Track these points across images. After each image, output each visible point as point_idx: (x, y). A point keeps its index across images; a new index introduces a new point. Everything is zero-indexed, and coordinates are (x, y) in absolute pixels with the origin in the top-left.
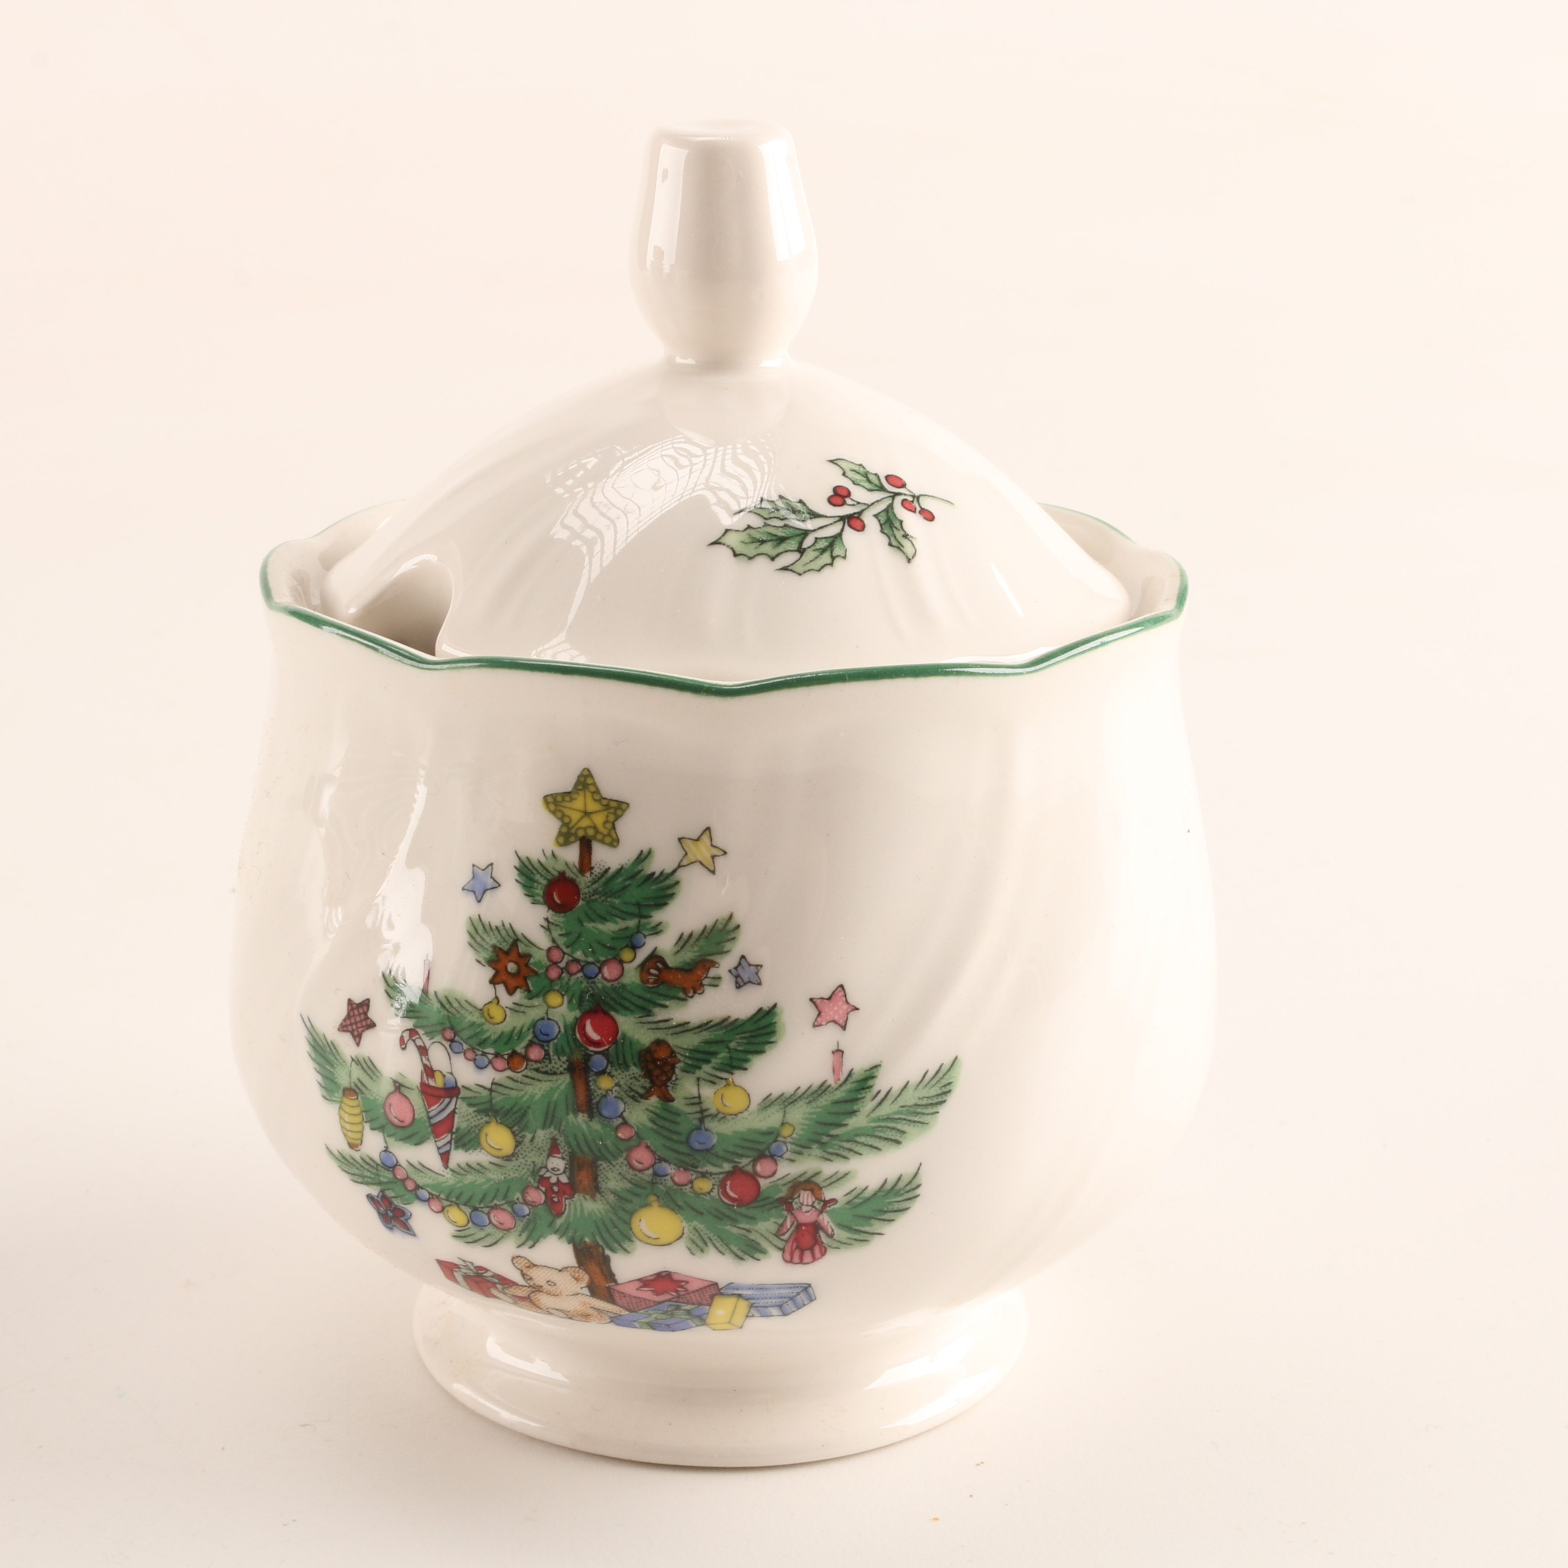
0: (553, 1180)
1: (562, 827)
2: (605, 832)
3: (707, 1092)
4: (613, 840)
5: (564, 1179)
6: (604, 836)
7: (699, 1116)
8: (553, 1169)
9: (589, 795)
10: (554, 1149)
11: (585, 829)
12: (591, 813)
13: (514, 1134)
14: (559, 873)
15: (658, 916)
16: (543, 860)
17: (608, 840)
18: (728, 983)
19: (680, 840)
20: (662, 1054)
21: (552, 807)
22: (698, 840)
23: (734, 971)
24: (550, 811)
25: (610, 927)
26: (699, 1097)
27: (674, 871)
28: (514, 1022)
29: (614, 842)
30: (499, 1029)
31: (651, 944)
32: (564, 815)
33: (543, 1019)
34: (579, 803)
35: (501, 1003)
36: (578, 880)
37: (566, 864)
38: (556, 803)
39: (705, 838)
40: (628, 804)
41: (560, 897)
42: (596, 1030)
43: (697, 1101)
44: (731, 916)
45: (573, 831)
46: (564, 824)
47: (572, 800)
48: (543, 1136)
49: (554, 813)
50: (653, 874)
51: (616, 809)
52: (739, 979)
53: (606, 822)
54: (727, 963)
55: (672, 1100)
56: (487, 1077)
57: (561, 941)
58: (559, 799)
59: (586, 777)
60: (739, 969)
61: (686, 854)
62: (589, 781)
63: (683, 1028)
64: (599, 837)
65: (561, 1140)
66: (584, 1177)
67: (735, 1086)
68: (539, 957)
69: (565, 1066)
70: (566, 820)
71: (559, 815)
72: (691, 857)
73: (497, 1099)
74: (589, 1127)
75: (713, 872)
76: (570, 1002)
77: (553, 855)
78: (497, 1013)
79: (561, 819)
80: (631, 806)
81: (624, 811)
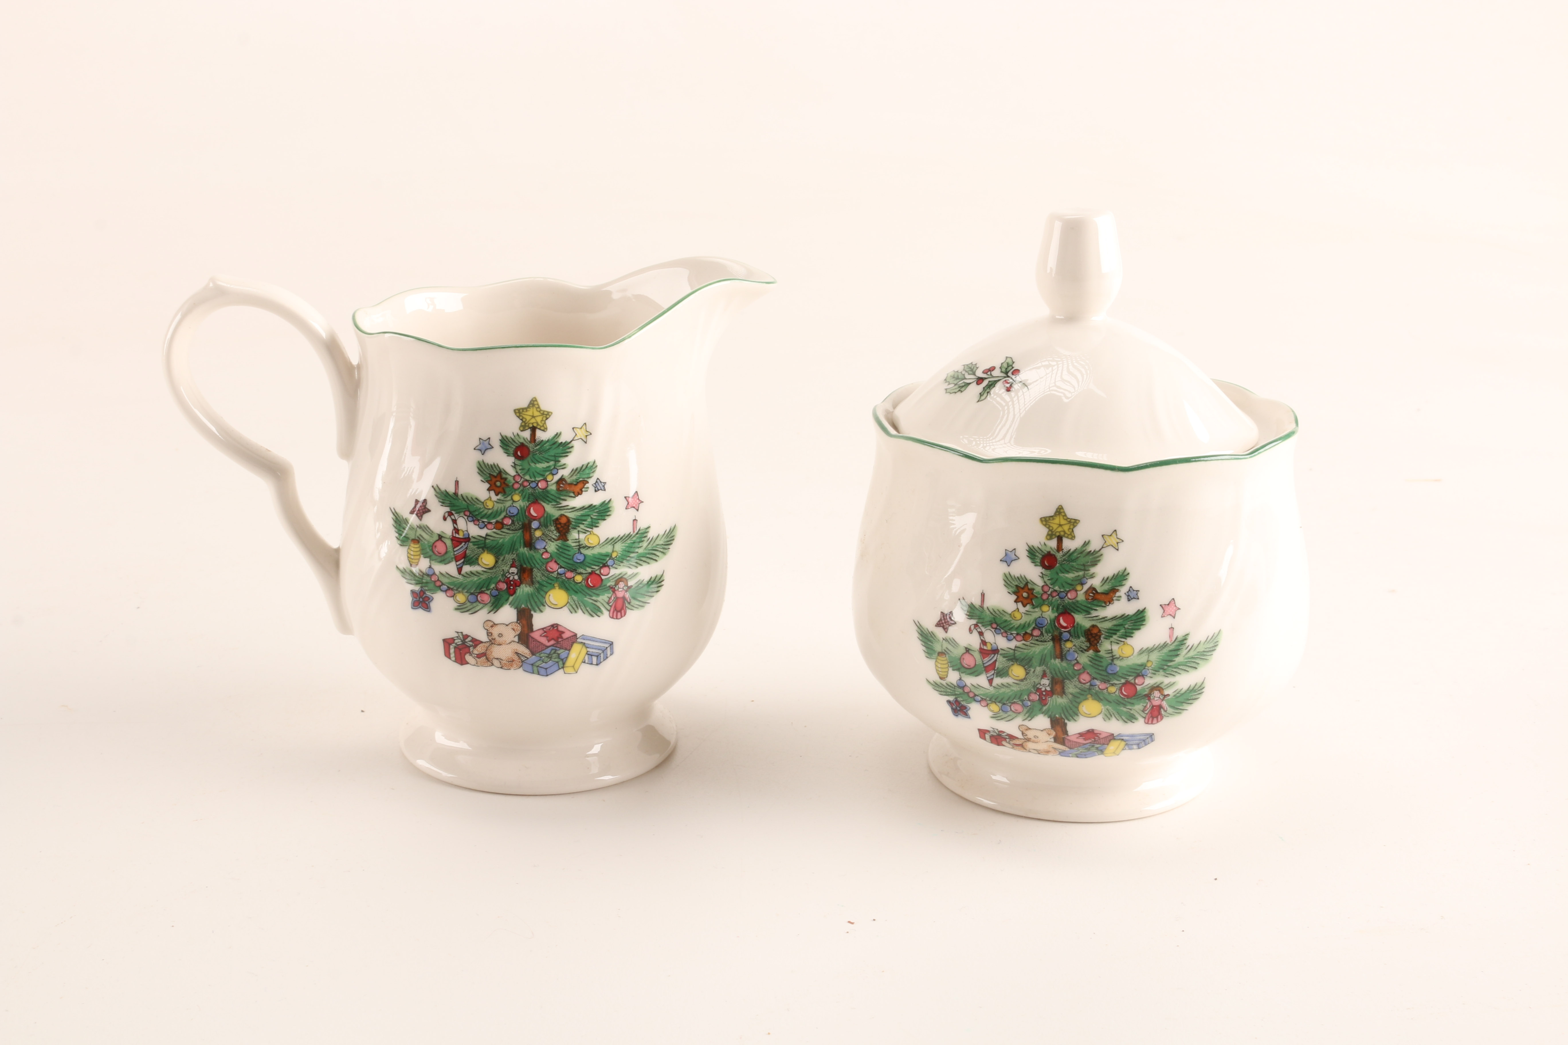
0: (1043, 689)
1: (1049, 531)
2: (1069, 533)
3: (1115, 648)
4: (1073, 537)
5: (1048, 689)
6: (1069, 535)
7: (1111, 658)
8: (1043, 684)
9: (1061, 517)
10: (1044, 675)
11: (1060, 532)
12: (1063, 525)
13: (1025, 669)
14: (1048, 552)
15: (1093, 570)
16: (1040, 547)
17: (1070, 537)
18: (1124, 598)
19: (1103, 536)
20: (1095, 631)
21: (1044, 523)
22: (1111, 536)
23: (1127, 594)
24: (1043, 525)
25: (1071, 576)
26: (1112, 650)
27: (1100, 550)
28: (1026, 619)
29: (1072, 537)
30: (1018, 623)
31: (1090, 583)
32: (1050, 526)
33: (1040, 617)
34: (1057, 521)
35: (1020, 611)
36: (1056, 555)
37: (1051, 548)
38: (1046, 521)
39: (1114, 535)
40: (1079, 521)
41: (1048, 562)
42: (1065, 621)
43: (1111, 652)
44: (1125, 569)
45: (1054, 533)
46: (1050, 530)
47: (1053, 519)
48: (1039, 670)
49: (1045, 525)
50: (1091, 551)
51: (1074, 523)
52: (1129, 597)
53: (1070, 529)
54: (1123, 590)
55: (1099, 651)
56: (1013, 644)
57: (1048, 583)
58: (1048, 519)
59: (1060, 509)
60: (1129, 592)
61: (1106, 542)
62: (1062, 511)
63: (1104, 619)
64: (1066, 535)
65: (1048, 671)
66: (1058, 688)
67: (1128, 644)
68: (1038, 590)
69: (1050, 638)
70: (1051, 528)
71: (1048, 526)
72: (1108, 543)
73: (1018, 654)
74: (1061, 665)
75: (1118, 550)
76: (1053, 609)
77: (1045, 544)
78: (1018, 616)
79: (1048, 528)
80: (1081, 521)
81: (1077, 523)
